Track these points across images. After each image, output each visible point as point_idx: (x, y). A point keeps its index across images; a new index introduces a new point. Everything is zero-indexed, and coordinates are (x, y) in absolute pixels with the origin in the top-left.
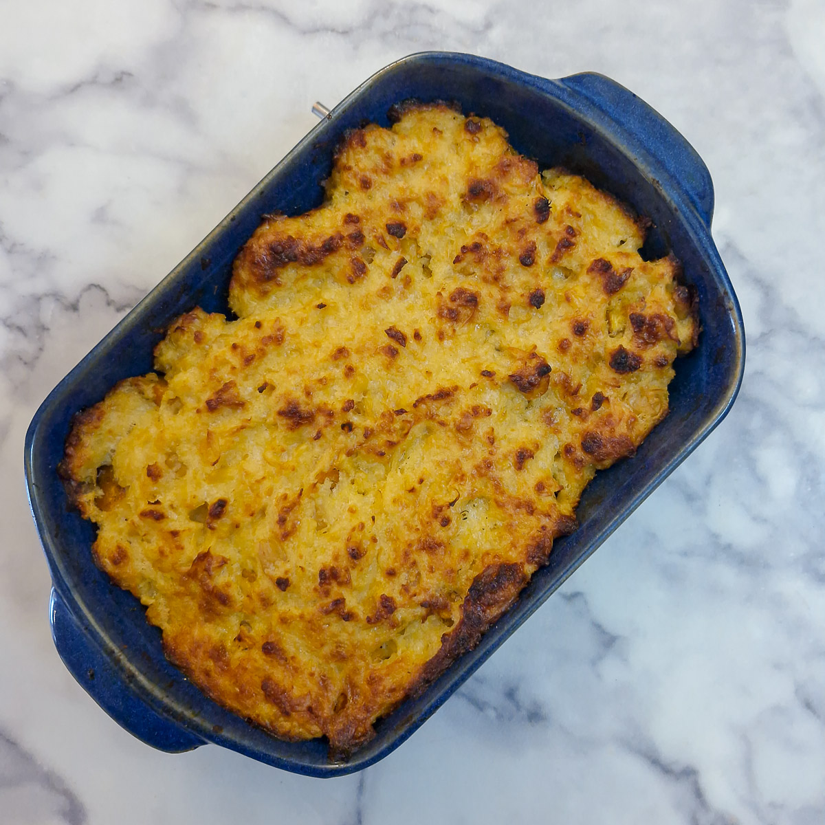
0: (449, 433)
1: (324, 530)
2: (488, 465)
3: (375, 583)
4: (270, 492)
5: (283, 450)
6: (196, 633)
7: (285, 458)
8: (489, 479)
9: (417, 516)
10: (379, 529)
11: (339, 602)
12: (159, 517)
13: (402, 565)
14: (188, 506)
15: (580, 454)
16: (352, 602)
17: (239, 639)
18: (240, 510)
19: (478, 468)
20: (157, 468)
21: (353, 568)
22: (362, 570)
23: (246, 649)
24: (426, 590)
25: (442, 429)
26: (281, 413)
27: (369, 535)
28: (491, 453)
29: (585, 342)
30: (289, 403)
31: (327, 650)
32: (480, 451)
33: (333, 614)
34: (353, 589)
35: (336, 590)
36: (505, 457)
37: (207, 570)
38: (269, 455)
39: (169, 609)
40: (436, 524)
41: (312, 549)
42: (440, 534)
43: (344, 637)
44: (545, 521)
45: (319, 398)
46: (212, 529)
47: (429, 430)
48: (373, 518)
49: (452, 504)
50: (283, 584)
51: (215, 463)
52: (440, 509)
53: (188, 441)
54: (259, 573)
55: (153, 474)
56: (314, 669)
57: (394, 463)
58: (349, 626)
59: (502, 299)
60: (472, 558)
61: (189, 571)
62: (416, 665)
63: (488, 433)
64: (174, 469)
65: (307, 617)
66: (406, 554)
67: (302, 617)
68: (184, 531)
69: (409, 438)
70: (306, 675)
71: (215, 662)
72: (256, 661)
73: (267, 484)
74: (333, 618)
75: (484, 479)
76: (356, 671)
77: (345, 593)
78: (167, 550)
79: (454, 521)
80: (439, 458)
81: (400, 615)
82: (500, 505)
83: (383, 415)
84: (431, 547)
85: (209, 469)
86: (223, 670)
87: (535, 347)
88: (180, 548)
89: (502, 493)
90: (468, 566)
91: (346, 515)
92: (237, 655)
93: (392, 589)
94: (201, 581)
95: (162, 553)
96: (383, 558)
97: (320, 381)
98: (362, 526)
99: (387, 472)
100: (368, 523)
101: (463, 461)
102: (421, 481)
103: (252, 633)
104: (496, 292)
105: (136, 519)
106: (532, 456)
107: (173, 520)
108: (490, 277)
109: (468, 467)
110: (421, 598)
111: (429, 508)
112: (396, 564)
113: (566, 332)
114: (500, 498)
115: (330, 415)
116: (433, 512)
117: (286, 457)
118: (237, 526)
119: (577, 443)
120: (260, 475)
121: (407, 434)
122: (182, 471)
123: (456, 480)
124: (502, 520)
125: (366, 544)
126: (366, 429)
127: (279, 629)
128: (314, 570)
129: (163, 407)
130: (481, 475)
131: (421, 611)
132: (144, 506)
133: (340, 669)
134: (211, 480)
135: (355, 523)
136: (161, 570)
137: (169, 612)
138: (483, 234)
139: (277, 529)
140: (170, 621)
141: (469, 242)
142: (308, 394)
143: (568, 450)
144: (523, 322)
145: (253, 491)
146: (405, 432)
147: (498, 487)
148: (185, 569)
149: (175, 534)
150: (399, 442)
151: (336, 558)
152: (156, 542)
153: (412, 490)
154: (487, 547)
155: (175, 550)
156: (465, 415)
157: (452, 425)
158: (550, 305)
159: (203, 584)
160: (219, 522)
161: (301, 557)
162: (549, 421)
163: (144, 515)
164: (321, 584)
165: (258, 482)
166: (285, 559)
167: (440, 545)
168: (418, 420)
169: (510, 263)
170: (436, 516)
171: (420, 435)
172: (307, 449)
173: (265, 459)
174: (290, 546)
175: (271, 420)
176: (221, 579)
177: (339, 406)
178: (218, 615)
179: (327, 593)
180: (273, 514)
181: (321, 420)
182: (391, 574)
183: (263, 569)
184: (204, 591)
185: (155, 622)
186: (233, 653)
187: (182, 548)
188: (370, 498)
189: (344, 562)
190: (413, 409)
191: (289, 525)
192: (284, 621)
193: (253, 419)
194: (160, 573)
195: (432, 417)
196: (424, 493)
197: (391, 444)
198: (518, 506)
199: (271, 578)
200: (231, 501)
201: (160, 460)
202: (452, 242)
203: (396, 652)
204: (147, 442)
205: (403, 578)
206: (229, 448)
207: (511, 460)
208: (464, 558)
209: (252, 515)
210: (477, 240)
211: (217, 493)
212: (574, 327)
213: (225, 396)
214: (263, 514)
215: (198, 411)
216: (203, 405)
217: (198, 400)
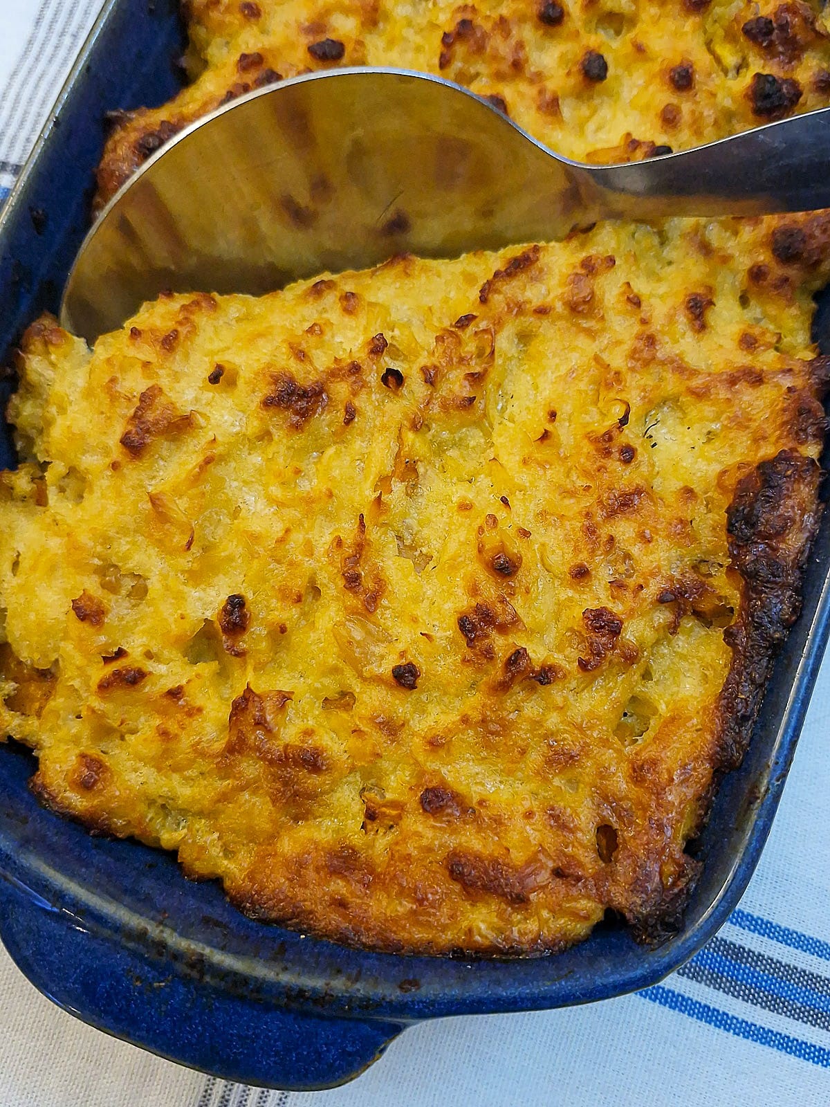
0: (561, 324)
1: (432, 564)
2: (651, 341)
3: (560, 606)
4: (309, 550)
5: (298, 472)
6: (286, 846)
7: (305, 486)
8: (663, 363)
9: (573, 472)
10: (522, 513)
11: (517, 659)
12: (135, 678)
13: (593, 552)
14: (178, 641)
15: (777, 271)
16: (538, 654)
17: (371, 815)
18: (274, 603)
19: (633, 354)
20: (90, 598)
21: (512, 595)
22: (528, 592)
23: (391, 827)
24: (653, 575)
25: (545, 323)
26: (268, 403)
27: (512, 532)
28: (644, 322)
29: (698, 98)
30: (276, 380)
31: (535, 758)
32: (623, 328)
33: (516, 688)
34: (530, 632)
35: (501, 645)
36: (671, 319)
37: (260, 723)
38: (276, 491)
39: (216, 835)
40: (614, 465)
41: (426, 603)
42: (624, 477)
43: (553, 720)
44: (787, 382)
45: (322, 361)
46: (240, 654)
47: (524, 338)
48: (505, 501)
49: (624, 421)
50: (406, 677)
51: (190, 544)
52: (608, 436)
53: (123, 531)
54: (357, 687)
55: (87, 613)
56: (527, 804)
57: (494, 413)
58: (557, 693)
59: (541, 92)
60: (702, 497)
61: (229, 742)
63: (624, 293)
64: (124, 592)
65: (475, 716)
66: (590, 531)
67: (465, 720)
68: (189, 682)
69: (499, 361)
70: (519, 822)
71: (344, 878)
72: (419, 835)
73: (297, 537)
74: (518, 693)
75: (654, 369)
76: (603, 773)
77: (519, 640)
78: (173, 727)
79: (640, 450)
80: (563, 370)
81: (631, 633)
82: (700, 395)
83: (440, 339)
84: (624, 503)
85: (185, 562)
86: (367, 886)
87: (629, 135)
88: (195, 712)
89: (694, 373)
90: (703, 510)
91: (457, 518)
92: (380, 844)
93: (598, 595)
94: (258, 749)
95: (164, 734)
96: (554, 559)
97: (311, 330)
98: (493, 520)
99: (488, 435)
100: (501, 514)
101: (605, 357)
102: (553, 415)
103: (389, 796)
104: (523, 87)
105: (96, 703)
106: (711, 303)
107: (162, 676)
108: (505, 67)
109: (617, 360)
110: (653, 589)
111: (587, 448)
112: (581, 556)
113: (663, 96)
114: (696, 382)
115: (355, 369)
116: (597, 450)
117: (307, 483)
118: (283, 630)
119: (763, 257)
120: (278, 529)
121: (493, 352)
122: (140, 592)
123: (609, 386)
124: (717, 418)
125: (516, 547)
126: (424, 370)
127: (432, 764)
128: (446, 630)
129: (52, 495)
130: (647, 363)
131: (663, 617)
132: (100, 672)
133: (573, 783)
134: (196, 577)
135: (480, 521)
136: (176, 769)
137: (219, 838)
138: (466, 6)
139: (352, 601)
140: (228, 852)
141: (450, 27)
142: (301, 355)
143: (757, 274)
144: (588, 119)
145: (279, 562)
146: (488, 351)
147: (681, 368)
148: (219, 746)
149: (175, 694)
150: (486, 371)
151: (474, 591)
152: (147, 725)
153: (545, 436)
154: (717, 468)
155: (187, 721)
156: (576, 279)
157: (559, 307)
158: (617, 78)
159: (263, 755)
160: (246, 637)
161: (415, 620)
162: (706, 249)
163: (104, 687)
164: (470, 643)
165: (281, 541)
166: (388, 639)
167: (638, 491)
168: (499, 323)
169: (528, 33)
170: (607, 453)
171: (514, 351)
172: (338, 453)
173: (271, 500)
174: (385, 615)
175: (254, 426)
176: (289, 733)
177: (361, 355)
178: (313, 796)
179: (488, 655)
180: (332, 586)
181: (341, 390)
182: (581, 574)
183: (360, 675)
184: (271, 762)
185: (201, 867)
186: (371, 846)
187: (200, 710)
188: (484, 481)
189: (490, 590)
190: (483, 308)
191: (368, 583)
192: (435, 744)
193: (219, 439)
194: (176, 777)
195: (518, 308)
196: (565, 433)
197: (476, 379)
198: (733, 381)
199: (378, 680)
200: (249, 596)
201: (91, 585)
202: (418, 49)
203: (655, 710)
204: (53, 569)
205: (603, 574)
206: (202, 508)
207: (682, 320)
208: (688, 498)
209: (299, 599)
210: (459, 17)
211: (218, 595)
212: (672, 79)
213: (150, 416)
214: (316, 591)
215: (115, 466)
216: (117, 452)
217: (106, 451)
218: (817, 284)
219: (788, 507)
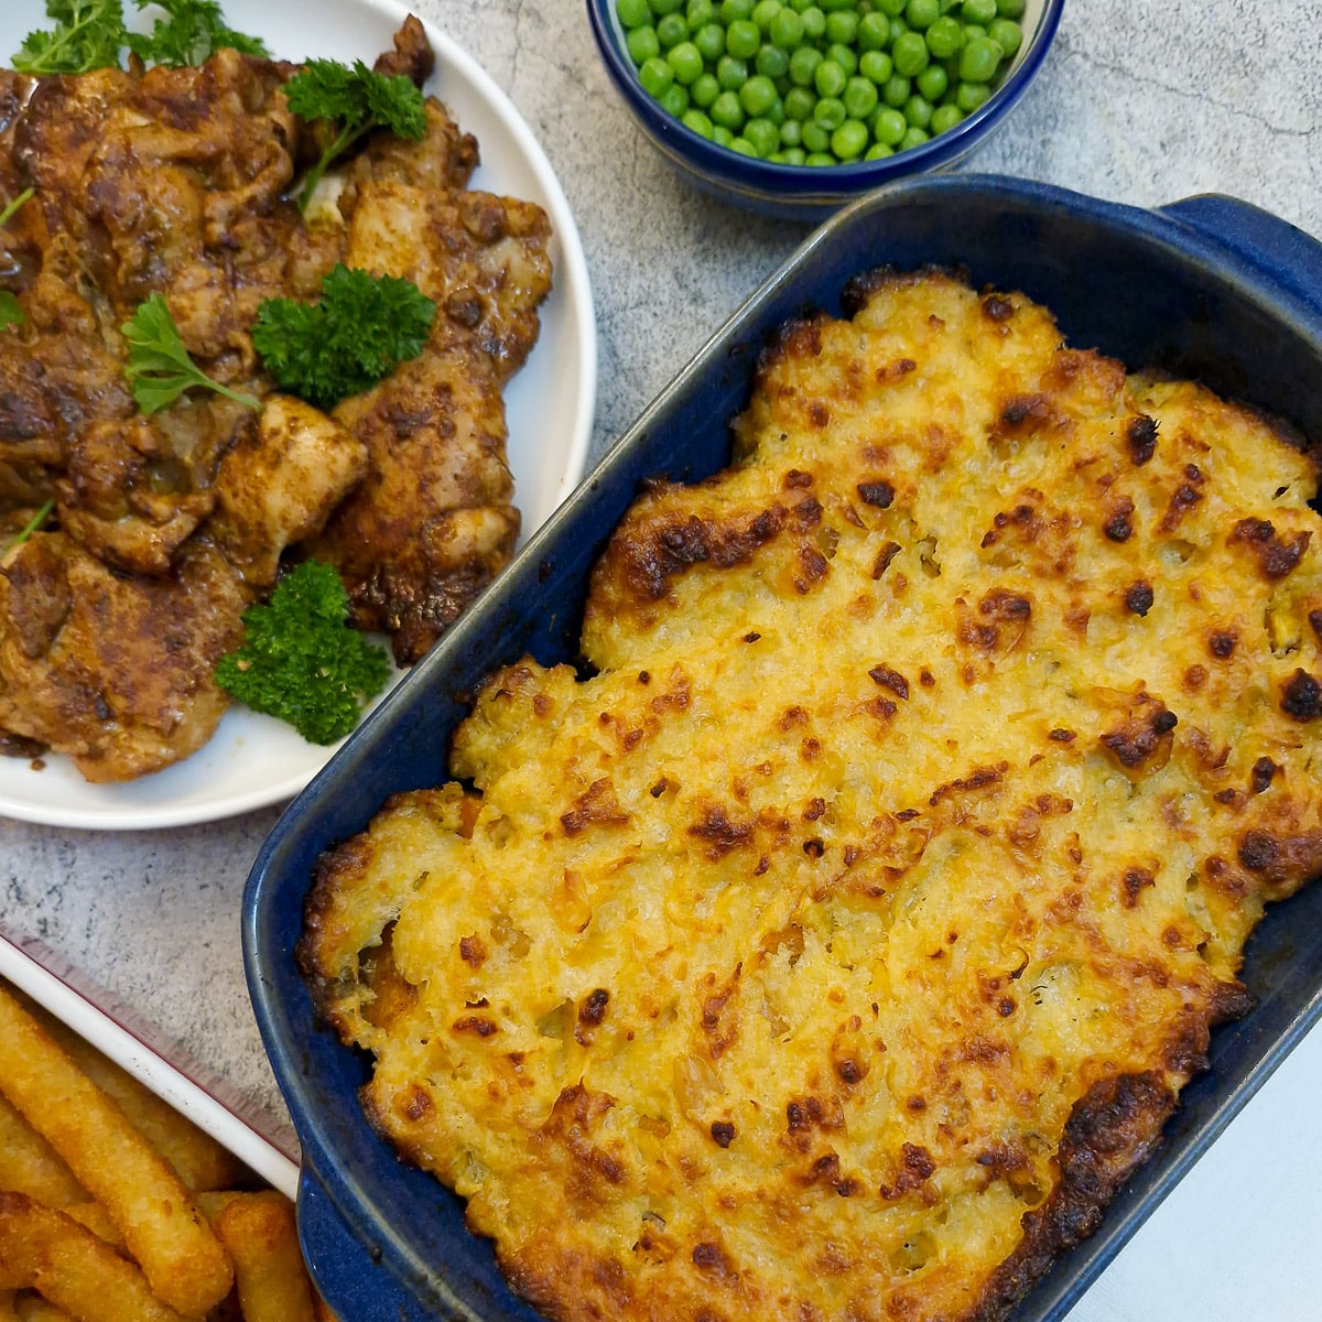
0: (997, 849)
1: (786, 1036)
2: (1076, 902)
3: (887, 1125)
4: (682, 973)
5: (699, 898)
6: (563, 1238)
7: (702, 912)
8: (1078, 927)
9: (951, 1000)
10: (885, 1026)
11: (828, 1162)
12: (487, 1030)
13: (936, 1090)
14: (536, 1009)
15: (1236, 872)
16: (850, 1162)
17: (645, 1244)
18: (633, 1009)
19: (1054, 907)
20: (478, 942)
21: (846, 1100)
22: (862, 1102)
23: (660, 1262)
24: (982, 1133)
25: (983, 842)
26: (694, 831)
27: (870, 1040)
28: (1077, 879)
29: (1231, 669)
30: (709, 812)
31: (810, 1253)
32: (1054, 877)
33: (817, 1186)
34: (849, 1139)
35: (819, 1142)
36: (1104, 885)
37: (581, 1119)
38: (674, 907)
39: (507, 1202)
40: (991, 1013)
41: (767, 1070)
42: (997, 1029)
43: (839, 1227)
44: (1189, 996)
45: (759, 800)
46: (585, 1044)
47: (958, 845)
48: (875, 1008)
49: (1016, 974)
50: (722, 1134)
51: (584, 927)
52: (996, 985)
53: (531, 892)
54: (675, 1119)
55: (471, 954)
56: (787, 1291)
57: (900, 909)
58: (851, 1206)
59: (1074, 605)
60: (1061, 1072)
61: (547, 1123)
62: (979, 1274)
63: (1069, 843)
64: (507, 945)
65: (771, 1195)
66: (942, 1070)
67: (761, 1195)
68: (532, 1052)
69: (924, 862)
70: (774, 1302)
71: (605, 1290)
72: (682, 1281)
73: (675, 959)
74: (816, 1193)
75: (1069, 929)
76: (864, 1291)
77: (836, 1145)
78: (503, 1085)
79: (1021, 1006)
80: (981, 895)
81: (940, 1180)
82: (1102, 973)
83: (877, 822)
84: (985, 1054)
85: (573, 940)
86: (623, 1306)
87: (1143, 683)
88: (527, 1083)
89: (1106, 950)
90: (1056, 1087)
91: (825, 1004)
92: (644, 1273)
93: (921, 1133)
94: (571, 1141)
95: (494, 1094)
96: (899, 1080)
97: (760, 769)
98: (858, 1022)
99: (887, 927)
100: (867, 1018)
101: (1027, 898)
102: (953, 938)
103: (668, 1231)
104: (1059, 592)
105: (446, 1038)
106: (1151, 882)
107: (510, 1035)
108: (1048, 566)
109: (1036, 907)
110: (977, 1147)
111: (973, 985)
112: (924, 1089)
113: (1196, 655)
114: (1103, 960)
115: (783, 827)
116: (981, 991)
117: (704, 910)
118: (630, 1037)
119: (1228, 851)
120: (662, 945)
121: (921, 854)
122: (521, 950)
123: (1018, 931)
124: (1108, 1001)
125: (868, 1055)
126: (848, 850)
127: (717, 1220)
128: (775, 1106)
129: (478, 835)
130: (1063, 921)
131: (977, 1173)
132: (458, 1012)
133: (835, 1289)
134: (576, 957)
135: (845, 1018)
136: (493, 1126)
137: (508, 1206)
138: (1034, 491)
139: (701, 1038)
140: (511, 1221)
141: (1009, 508)
142: (741, 793)
143: (1213, 866)
144: (1113, 643)
145: (652, 973)
146: (916, 851)
147: (1095, 939)
148: (538, 1122)
149: (516, 1058)
150: (906, 870)
151: (814, 1082)
152: (481, 1076)
153: (938, 955)
154: (1087, 1051)
155: (517, 1088)
156: (1025, 813)
157: (1001, 834)
158: (1161, 609)
159: (572, 1146)
160: (596, 1030)
161: (750, 1084)
162: (1174, 818)
163: (459, 1028)
164: (792, 1130)
165: (661, 955)
166: (722, 1092)
167: (1001, 1049)
168: (938, 829)
169: (1086, 538)
170: (988, 999)
171: (943, 856)
172: (742, 893)
173: (666, 913)
174: (726, 1066)
175: (675, 844)
176: (603, 1136)
177: (797, 812)
178: (602, 1202)
179: (803, 1147)
180: (690, 1016)
181: (765, 838)
182: (917, 1106)
183: (683, 1113)
184: (577, 1158)
185: (484, 1225)
186: (637, 1272)
187: (532, 1083)
188: (864, 974)
189: (829, 1087)
190: (929, 809)
191: (723, 1029)
192: (725, 1204)
193: (645, 844)
194: (490, 1133)
195: (964, 820)
196: (959, 957)
197: (894, 874)
198: (1138, 973)
199: (698, 1126)
200: (614, 993)
201: (482, 927)
202: (971, 510)
203: (935, 1254)
204: (455, 899)
205: (938, 1112)
206: (606, 899)
207: (1116, 890)
208: (1047, 1073)
209: (655, 1015)
210: (1024, 501)
211: (588, 981)
212: (1211, 643)
213: (594, 807)
214: (673, 1013)
215: (547, 837)
216: (554, 826)
217: (545, 818)
218: (1272, 896)
219: (1128, 1130)
